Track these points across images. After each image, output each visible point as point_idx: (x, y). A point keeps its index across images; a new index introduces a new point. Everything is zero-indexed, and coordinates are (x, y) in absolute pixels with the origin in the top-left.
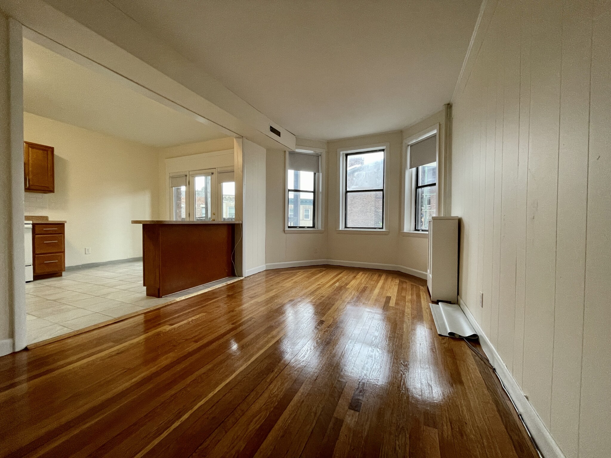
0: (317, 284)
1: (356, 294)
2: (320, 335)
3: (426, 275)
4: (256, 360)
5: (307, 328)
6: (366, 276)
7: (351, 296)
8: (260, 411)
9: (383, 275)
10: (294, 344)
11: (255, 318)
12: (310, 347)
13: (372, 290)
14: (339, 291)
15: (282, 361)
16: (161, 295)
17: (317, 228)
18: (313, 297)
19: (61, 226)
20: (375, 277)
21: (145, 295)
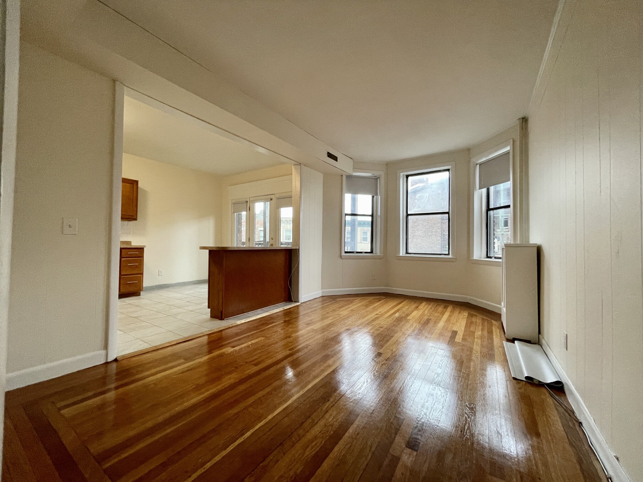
0: (375, 314)
1: (418, 327)
2: (377, 367)
3: (500, 309)
4: (312, 387)
5: (363, 360)
6: (430, 307)
7: (412, 329)
8: (316, 438)
9: (450, 306)
10: (351, 375)
11: (311, 346)
12: (367, 380)
13: (436, 323)
14: (399, 322)
15: (338, 391)
16: (223, 318)
17: (376, 254)
18: (371, 327)
19: (141, 250)
20: (440, 309)
21: (210, 317)
